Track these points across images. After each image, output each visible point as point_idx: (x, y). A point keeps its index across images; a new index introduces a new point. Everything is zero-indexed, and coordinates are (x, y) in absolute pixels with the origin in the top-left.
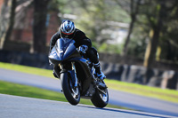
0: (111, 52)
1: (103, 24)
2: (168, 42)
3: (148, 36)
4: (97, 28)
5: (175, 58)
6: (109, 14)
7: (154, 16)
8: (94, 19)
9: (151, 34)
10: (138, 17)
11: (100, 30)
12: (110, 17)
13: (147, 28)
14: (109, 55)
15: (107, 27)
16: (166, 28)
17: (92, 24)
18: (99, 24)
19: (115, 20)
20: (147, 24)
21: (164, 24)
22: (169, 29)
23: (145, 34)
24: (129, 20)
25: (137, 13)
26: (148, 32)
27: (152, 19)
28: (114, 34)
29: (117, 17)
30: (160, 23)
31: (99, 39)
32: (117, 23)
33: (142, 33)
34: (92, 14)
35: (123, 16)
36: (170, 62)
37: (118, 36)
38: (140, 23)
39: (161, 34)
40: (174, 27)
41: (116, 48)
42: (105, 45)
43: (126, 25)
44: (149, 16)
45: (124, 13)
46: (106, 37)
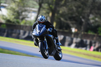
0: (28, 25)
1: (23, 9)
2: (60, 19)
3: (49, 16)
4: (20, 11)
5: (64, 28)
6: (26, 3)
7: (52, 5)
8: (18, 6)
9: (51, 14)
10: (43, 5)
11: (22, 12)
12: (27, 5)
13: (48, 11)
14: (26, 26)
15: (25, 11)
16: (59, 11)
17: (17, 9)
18: (21, 9)
19: (30, 7)
20: (48, 9)
21: (58, 9)
22: (61, 12)
23: (47, 15)
24: (38, 7)
25: (42, 3)
26: (48, 13)
27: (51, 6)
28: (29, 15)
29: (31, 5)
30: (55, 8)
31: (21, 17)
32: (31, 9)
33: (45, 14)
34: (17, 3)
35: (35, 5)
36: (61, 30)
37: (31, 16)
38: (44, 9)
39: (56, 15)
40: (63, 10)
41: (30, 23)
42: (24, 21)
43: (36, 9)
44: (49, 4)
45: (35, 3)
46: (25, 16)
